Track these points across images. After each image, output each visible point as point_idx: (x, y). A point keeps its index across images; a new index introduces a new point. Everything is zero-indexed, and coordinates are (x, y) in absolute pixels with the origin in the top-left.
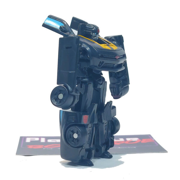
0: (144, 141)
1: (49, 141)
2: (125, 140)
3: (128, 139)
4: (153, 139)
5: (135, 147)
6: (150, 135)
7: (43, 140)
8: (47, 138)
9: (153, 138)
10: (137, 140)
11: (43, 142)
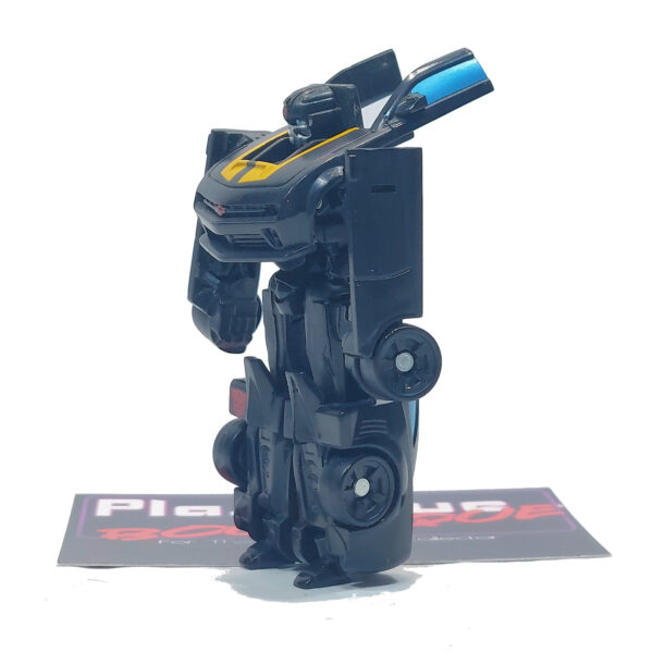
0: (525, 513)
1: (181, 511)
2: (458, 510)
3: (468, 506)
4: (559, 506)
5: (493, 537)
6: (548, 491)
7: (158, 509)
8: (173, 501)
9: (557, 501)
10: (499, 509)
11: (158, 518)
